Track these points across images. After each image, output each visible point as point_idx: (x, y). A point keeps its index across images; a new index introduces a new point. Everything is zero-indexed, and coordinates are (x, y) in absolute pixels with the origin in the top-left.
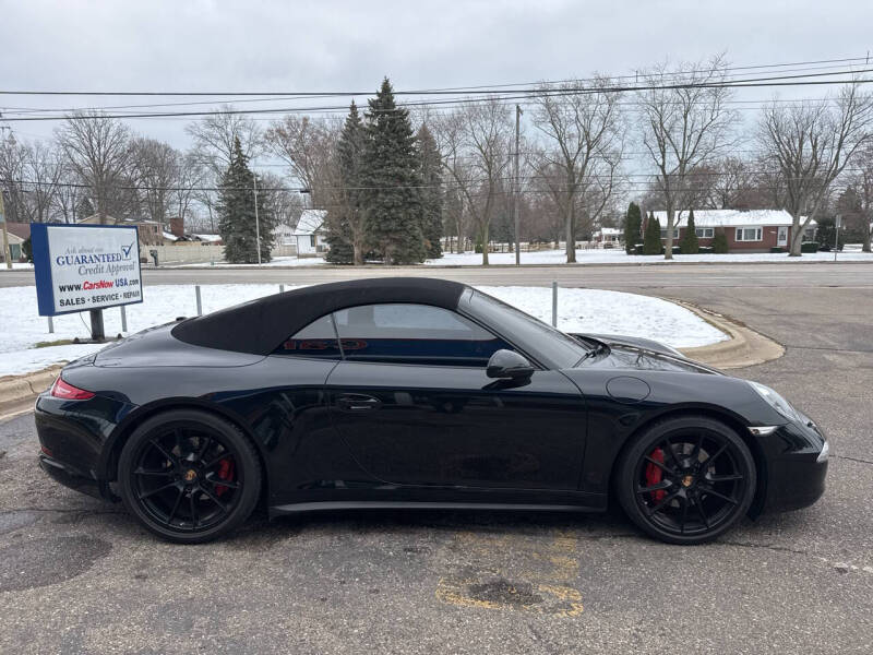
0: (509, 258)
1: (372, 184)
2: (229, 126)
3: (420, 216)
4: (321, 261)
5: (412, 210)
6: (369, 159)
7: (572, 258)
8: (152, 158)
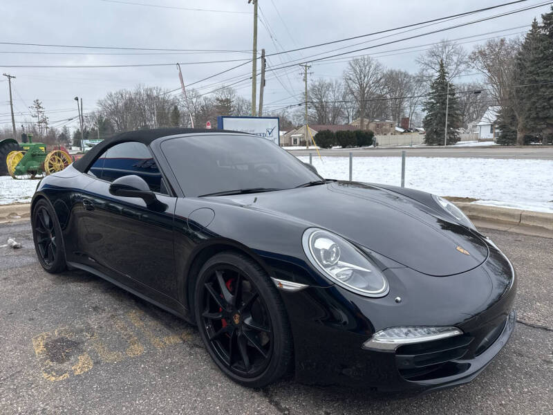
2: (444, 54)
4: (493, 143)
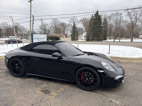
0: (118, 40)
1: (94, 28)
3: (102, 33)
4: (85, 40)
5: (100, 32)
6: (93, 24)
7: (132, 41)
8: (63, 25)
